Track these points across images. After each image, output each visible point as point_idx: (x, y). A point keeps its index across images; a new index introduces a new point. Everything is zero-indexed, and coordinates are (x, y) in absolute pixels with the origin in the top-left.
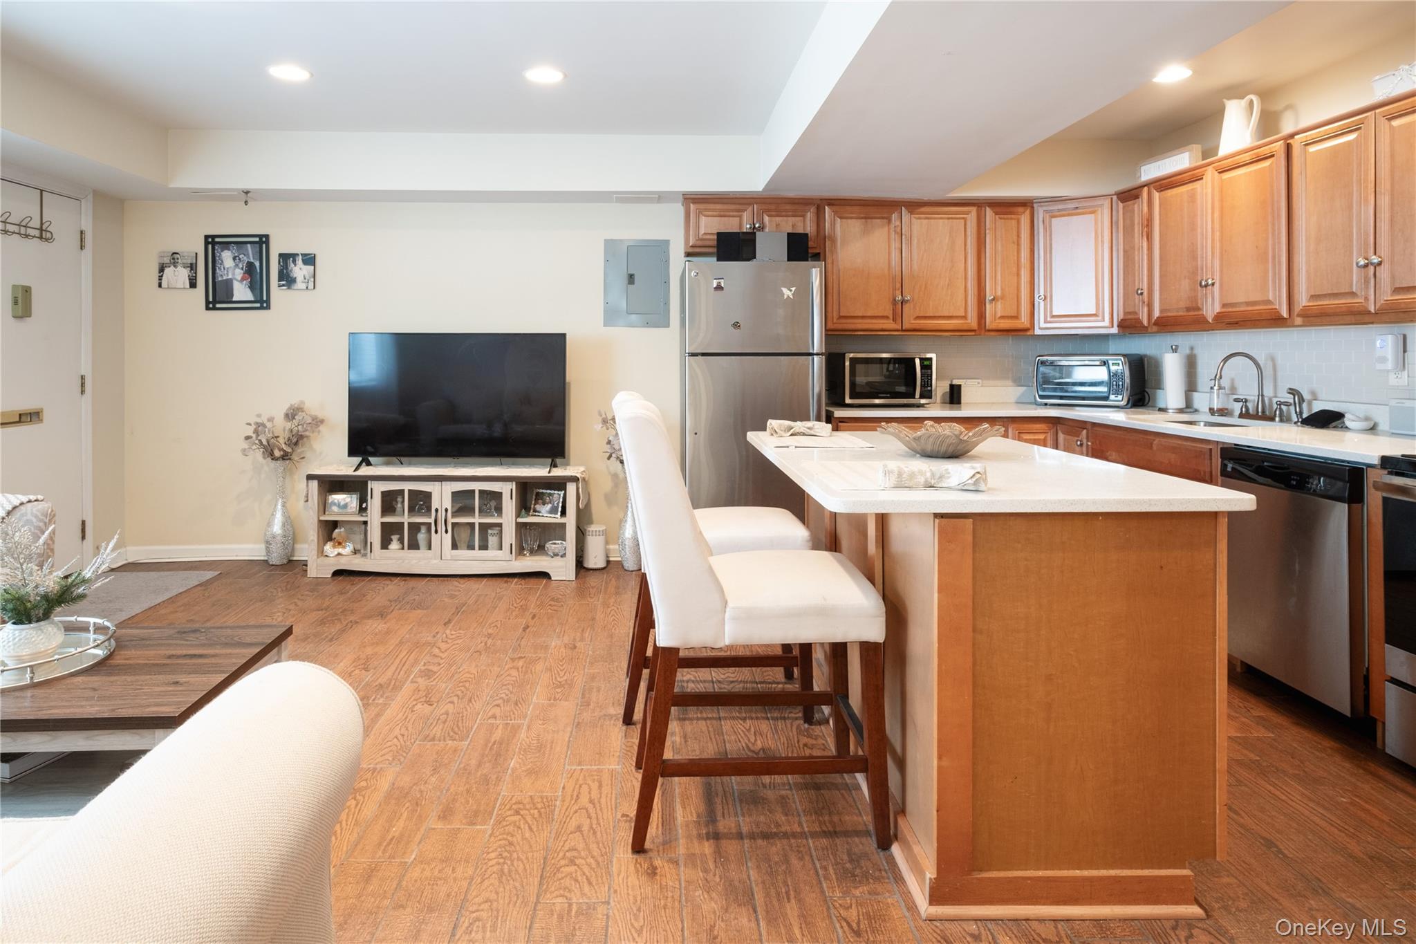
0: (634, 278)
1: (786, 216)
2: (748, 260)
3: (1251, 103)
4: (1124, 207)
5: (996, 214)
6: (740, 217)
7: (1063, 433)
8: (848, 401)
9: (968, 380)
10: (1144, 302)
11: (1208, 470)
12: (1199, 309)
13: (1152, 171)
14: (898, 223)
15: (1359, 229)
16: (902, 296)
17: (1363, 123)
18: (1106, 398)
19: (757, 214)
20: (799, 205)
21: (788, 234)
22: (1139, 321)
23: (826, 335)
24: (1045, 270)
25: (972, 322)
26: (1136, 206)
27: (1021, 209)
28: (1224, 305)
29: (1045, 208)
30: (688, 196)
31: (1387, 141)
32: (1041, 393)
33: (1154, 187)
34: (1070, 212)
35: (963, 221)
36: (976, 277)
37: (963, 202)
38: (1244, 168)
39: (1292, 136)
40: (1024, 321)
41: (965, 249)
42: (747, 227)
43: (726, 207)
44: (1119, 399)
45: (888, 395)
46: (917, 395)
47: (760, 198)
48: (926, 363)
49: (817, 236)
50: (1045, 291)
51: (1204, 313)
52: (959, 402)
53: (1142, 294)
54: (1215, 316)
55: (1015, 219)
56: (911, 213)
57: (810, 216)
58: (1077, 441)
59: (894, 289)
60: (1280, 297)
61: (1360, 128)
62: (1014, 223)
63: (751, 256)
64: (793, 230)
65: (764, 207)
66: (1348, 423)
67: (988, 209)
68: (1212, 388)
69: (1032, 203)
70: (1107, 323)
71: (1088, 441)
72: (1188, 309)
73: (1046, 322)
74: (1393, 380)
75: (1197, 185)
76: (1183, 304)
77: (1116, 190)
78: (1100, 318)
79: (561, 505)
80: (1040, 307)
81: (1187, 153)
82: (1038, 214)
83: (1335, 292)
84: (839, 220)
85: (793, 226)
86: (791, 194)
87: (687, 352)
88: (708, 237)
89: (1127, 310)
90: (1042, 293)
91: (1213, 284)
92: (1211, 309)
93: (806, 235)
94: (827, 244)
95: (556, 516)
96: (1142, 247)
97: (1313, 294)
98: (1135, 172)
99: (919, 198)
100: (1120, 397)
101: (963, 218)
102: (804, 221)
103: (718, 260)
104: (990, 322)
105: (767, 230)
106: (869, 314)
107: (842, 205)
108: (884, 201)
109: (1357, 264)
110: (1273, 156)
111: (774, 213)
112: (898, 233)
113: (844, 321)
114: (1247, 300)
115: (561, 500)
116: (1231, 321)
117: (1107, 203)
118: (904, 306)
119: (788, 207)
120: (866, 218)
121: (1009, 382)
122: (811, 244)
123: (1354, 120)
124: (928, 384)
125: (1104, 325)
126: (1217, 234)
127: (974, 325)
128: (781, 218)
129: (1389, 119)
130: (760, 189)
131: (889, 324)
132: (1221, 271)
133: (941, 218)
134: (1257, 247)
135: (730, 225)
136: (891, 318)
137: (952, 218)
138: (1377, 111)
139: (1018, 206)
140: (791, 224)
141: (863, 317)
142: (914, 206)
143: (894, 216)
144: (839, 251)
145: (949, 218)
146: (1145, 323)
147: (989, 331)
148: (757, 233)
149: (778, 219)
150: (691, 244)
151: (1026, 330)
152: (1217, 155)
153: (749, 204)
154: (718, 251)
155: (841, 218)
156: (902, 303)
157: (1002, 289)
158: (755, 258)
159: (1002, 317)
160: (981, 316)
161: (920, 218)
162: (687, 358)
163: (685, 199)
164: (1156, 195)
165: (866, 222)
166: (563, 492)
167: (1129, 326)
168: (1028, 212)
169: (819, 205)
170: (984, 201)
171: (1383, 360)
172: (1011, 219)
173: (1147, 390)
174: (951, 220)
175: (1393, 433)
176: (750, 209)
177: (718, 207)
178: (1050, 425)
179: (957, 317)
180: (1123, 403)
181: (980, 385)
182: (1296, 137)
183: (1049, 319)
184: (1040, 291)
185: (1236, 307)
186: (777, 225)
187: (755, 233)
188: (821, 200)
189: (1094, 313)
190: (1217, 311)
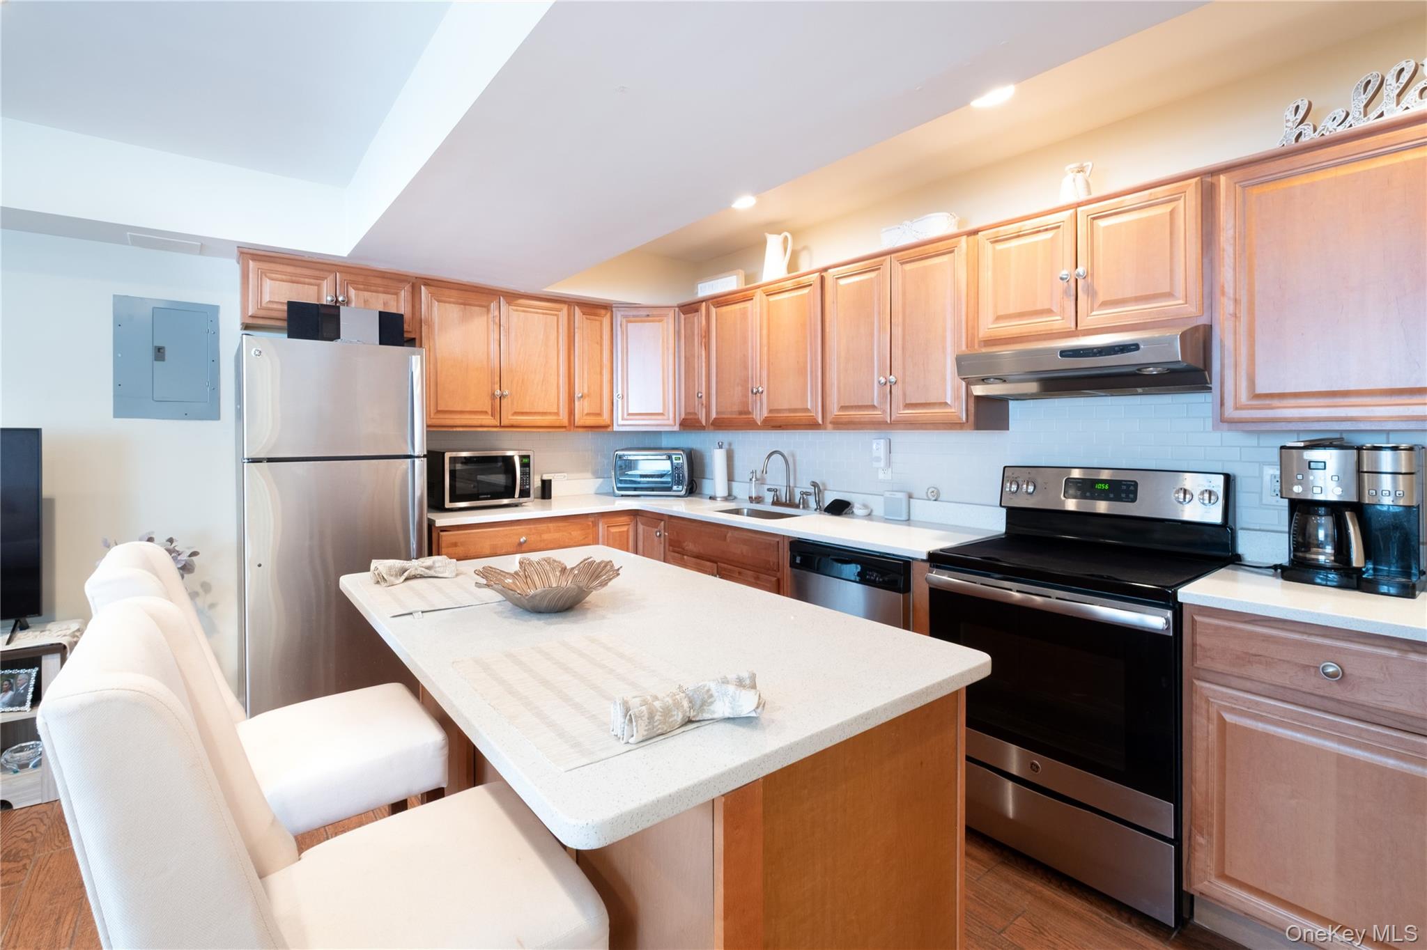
0: (164, 353)
1: (377, 292)
2: (331, 339)
3: (786, 239)
4: (685, 319)
5: (584, 314)
6: (319, 286)
7: (642, 524)
8: (448, 505)
9: (556, 474)
10: (702, 404)
11: (776, 561)
12: (748, 413)
13: (707, 289)
14: (497, 313)
15: (879, 352)
16: (500, 390)
17: (882, 265)
18: (670, 489)
19: (340, 285)
20: (391, 280)
21: (380, 312)
22: (698, 421)
23: (427, 431)
24: (622, 370)
25: (563, 418)
26: (696, 318)
27: (603, 312)
28: (771, 411)
29: (622, 313)
30: (245, 250)
31: (900, 282)
32: (619, 485)
33: (711, 303)
34: (643, 319)
35: (556, 318)
36: (567, 375)
37: (557, 298)
38: (787, 293)
39: (826, 269)
40: (605, 418)
41: (558, 346)
42: (327, 299)
43: (299, 271)
44: (681, 489)
45: (489, 496)
46: (517, 495)
47: (344, 266)
48: (525, 460)
49: (413, 317)
50: (623, 391)
51: (754, 417)
52: (550, 497)
53: (701, 397)
54: (764, 420)
55: (598, 320)
56: (509, 303)
57: (404, 294)
58: (656, 532)
59: (493, 383)
60: (817, 406)
61: (879, 269)
62: (598, 323)
63: (334, 335)
64: (384, 309)
65: (348, 277)
66: (855, 510)
67: (577, 308)
68: (751, 480)
69: (612, 307)
70: (671, 422)
71: (665, 532)
72: (741, 413)
73: (623, 419)
74: (881, 476)
75: (748, 304)
76: (736, 408)
77: (678, 303)
78: (665, 418)
79: (31, 690)
80: (618, 403)
81: (735, 276)
82: (616, 317)
83: (860, 404)
84: (437, 303)
85: (385, 304)
86: (382, 266)
87: (245, 457)
88: (275, 306)
89: (688, 411)
90: (620, 392)
91: (762, 392)
92: (760, 414)
93: (402, 316)
94: (423, 328)
95: (22, 708)
96: (701, 355)
97: (843, 405)
98: (693, 289)
99: (518, 289)
100: (681, 487)
101: (556, 315)
102: (398, 301)
103: (289, 337)
104: (579, 419)
105: (353, 305)
106: (468, 409)
107: (438, 285)
108: (484, 288)
109: (879, 382)
110: (811, 285)
111: (362, 287)
112: (496, 324)
113: (441, 416)
114: (790, 407)
115: (33, 682)
116: (775, 424)
117: (671, 314)
118: (502, 401)
119: (379, 281)
120: (464, 304)
121: (589, 475)
122: (406, 327)
123: (873, 262)
124: (526, 482)
125: (669, 423)
126: (765, 349)
127: (565, 421)
128: (370, 293)
129: (902, 264)
130: (345, 254)
131: (488, 420)
132: (768, 380)
133: (537, 313)
134: (798, 362)
135: (306, 295)
136: (490, 413)
137: (546, 314)
138: (893, 256)
139: (601, 308)
140: (382, 302)
141: (462, 412)
142: (512, 297)
143: (493, 305)
144: (436, 337)
145: (543, 314)
146: (704, 423)
147: (578, 427)
148: (341, 307)
149: (367, 294)
150: (250, 314)
151: (606, 427)
152: (761, 280)
153: (330, 271)
154: (289, 325)
155: (438, 301)
156: (500, 398)
157: (589, 388)
158: (339, 338)
159: (588, 414)
160: (571, 412)
161: (517, 310)
162: (245, 464)
163: (242, 253)
164: (713, 310)
165: (465, 309)
166: (37, 669)
167: (689, 424)
168: (609, 314)
169: (416, 283)
170: (574, 300)
171: (878, 459)
172: (596, 320)
173: (695, 479)
174: (545, 316)
175: (886, 519)
176: (331, 277)
177: (289, 269)
178: (632, 517)
179: (550, 413)
180: (683, 493)
181: (566, 478)
182: (830, 271)
183: (625, 416)
184: (618, 391)
185: (780, 413)
186: (366, 302)
187: (339, 307)
188: (416, 278)
189: (661, 412)
190: (766, 416)
